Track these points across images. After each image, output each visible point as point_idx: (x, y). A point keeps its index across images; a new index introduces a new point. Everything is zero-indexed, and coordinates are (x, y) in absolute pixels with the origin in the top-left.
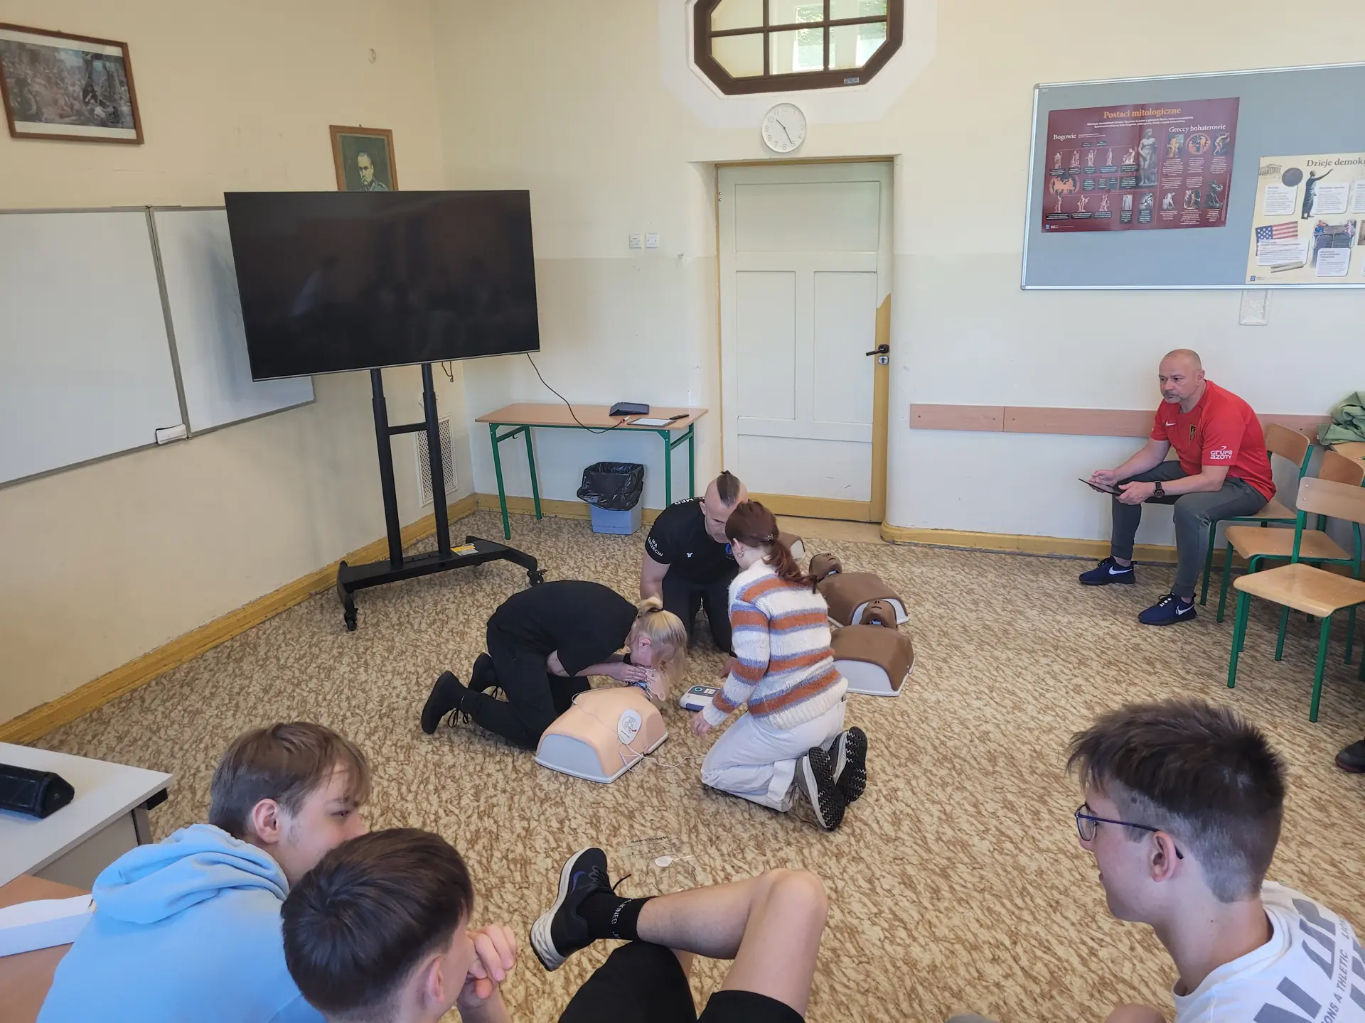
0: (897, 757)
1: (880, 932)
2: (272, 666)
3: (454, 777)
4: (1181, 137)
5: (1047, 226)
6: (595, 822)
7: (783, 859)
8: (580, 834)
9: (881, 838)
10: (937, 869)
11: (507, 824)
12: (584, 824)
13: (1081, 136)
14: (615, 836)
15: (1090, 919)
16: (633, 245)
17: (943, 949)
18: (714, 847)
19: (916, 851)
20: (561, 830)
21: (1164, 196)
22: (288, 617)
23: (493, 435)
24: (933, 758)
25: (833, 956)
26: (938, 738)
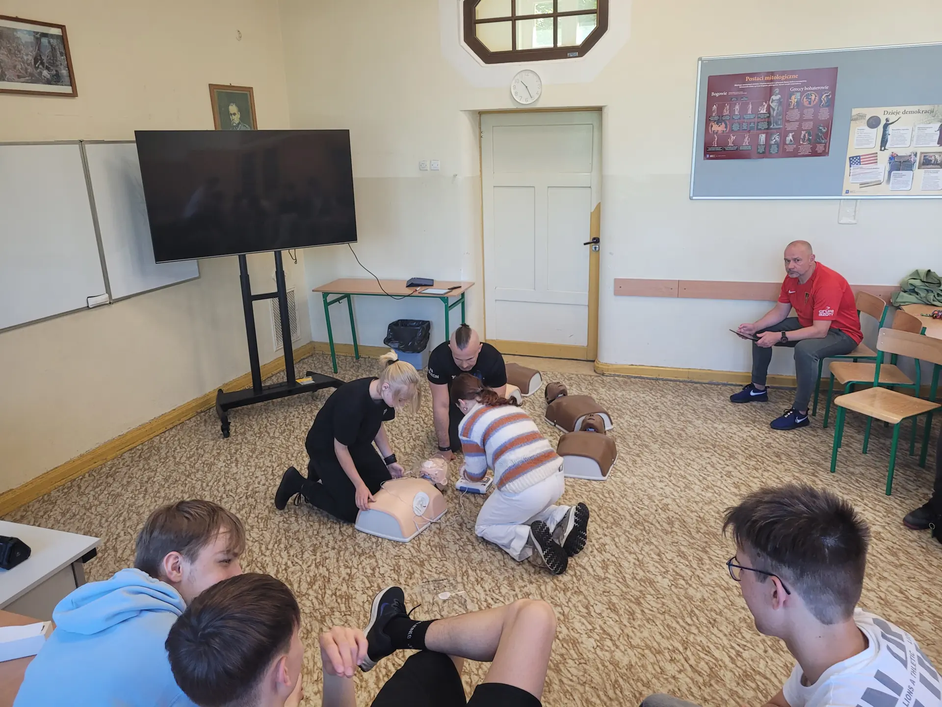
0: (606, 523)
1: (594, 643)
2: (171, 463)
3: (299, 539)
4: (798, 94)
5: (708, 156)
6: (396, 568)
7: (527, 593)
8: (386, 578)
9: (594, 578)
10: (633, 599)
11: (336, 571)
12: (389, 570)
13: (730, 93)
14: (411, 579)
15: (737, 632)
16: (422, 168)
17: (637, 654)
18: (479, 585)
19: (618, 586)
20: (373, 575)
21: (787, 135)
22: (182, 428)
23: (325, 301)
24: (630, 522)
25: (561, 659)
26: (633, 509)
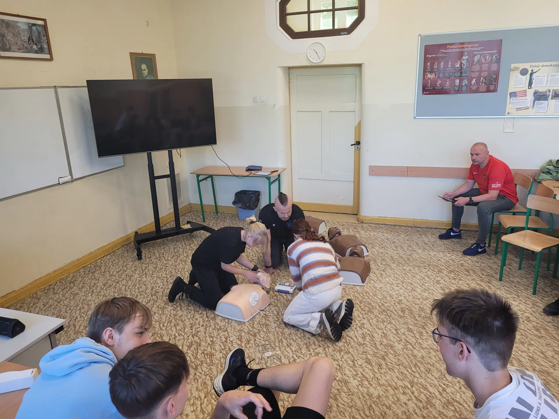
0: (364, 311)
1: (357, 383)
2: (107, 275)
3: (182, 320)
4: (479, 56)
5: (425, 93)
6: (240, 338)
7: (317, 353)
8: (234, 343)
9: (357, 344)
10: (380, 356)
11: (204, 339)
12: (235, 339)
13: (438, 55)
14: (248, 344)
15: (443, 376)
16: (255, 100)
17: (383, 389)
18: (289, 348)
19: (372, 349)
20: (226, 341)
21: (472, 80)
22: (114, 255)
23: (198, 179)
24: (379, 311)
25: (338, 392)
26: (381, 303)
